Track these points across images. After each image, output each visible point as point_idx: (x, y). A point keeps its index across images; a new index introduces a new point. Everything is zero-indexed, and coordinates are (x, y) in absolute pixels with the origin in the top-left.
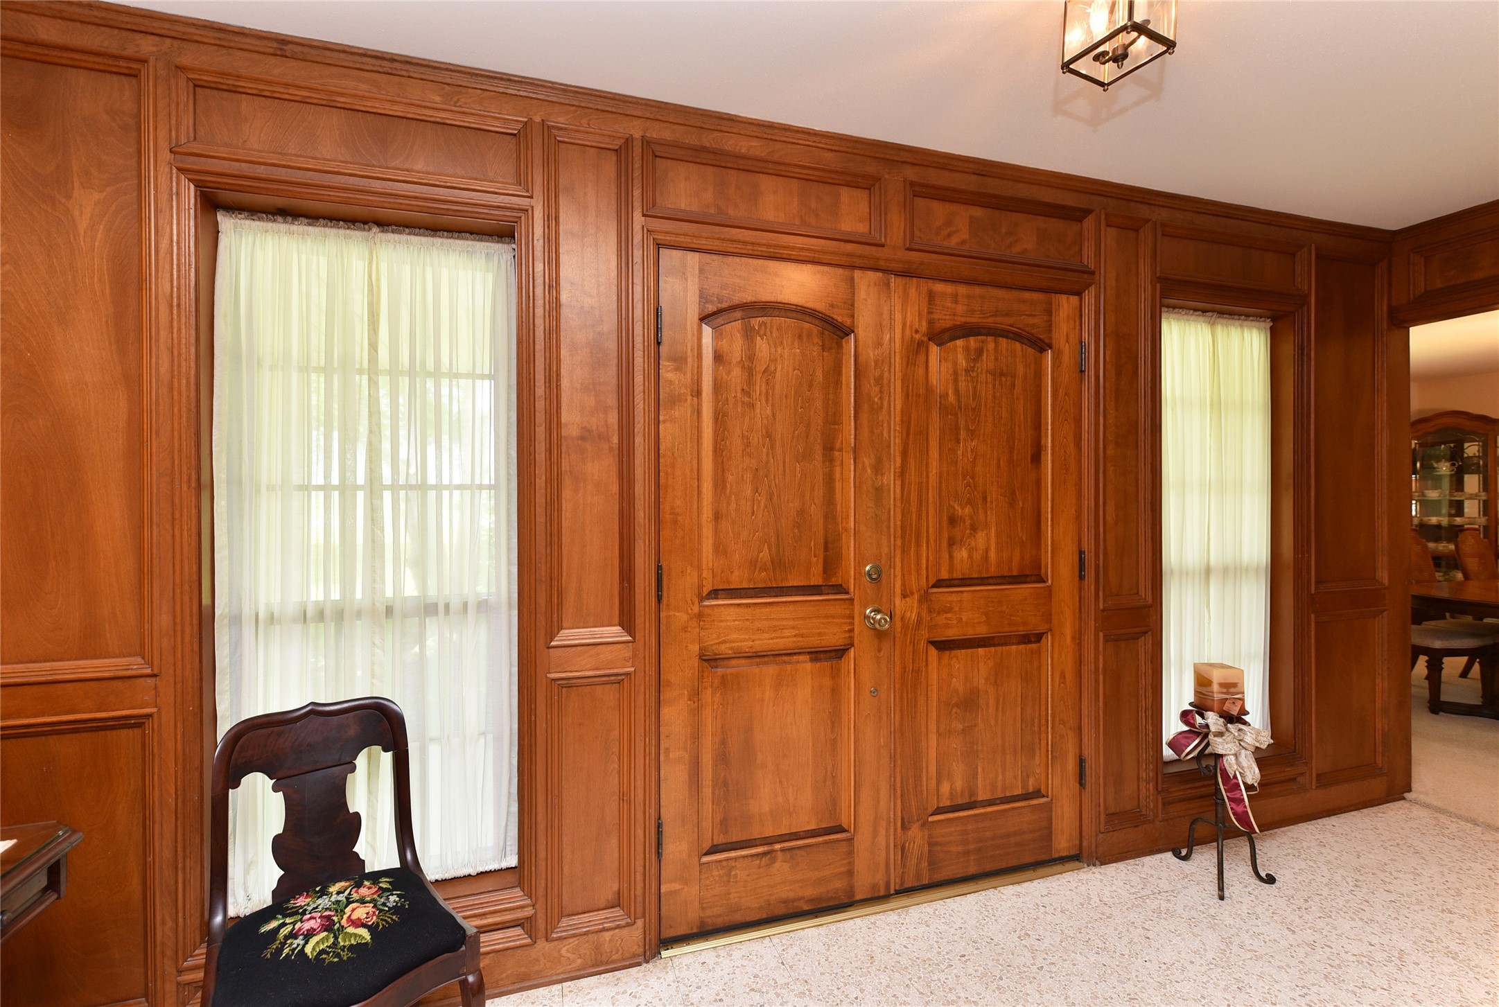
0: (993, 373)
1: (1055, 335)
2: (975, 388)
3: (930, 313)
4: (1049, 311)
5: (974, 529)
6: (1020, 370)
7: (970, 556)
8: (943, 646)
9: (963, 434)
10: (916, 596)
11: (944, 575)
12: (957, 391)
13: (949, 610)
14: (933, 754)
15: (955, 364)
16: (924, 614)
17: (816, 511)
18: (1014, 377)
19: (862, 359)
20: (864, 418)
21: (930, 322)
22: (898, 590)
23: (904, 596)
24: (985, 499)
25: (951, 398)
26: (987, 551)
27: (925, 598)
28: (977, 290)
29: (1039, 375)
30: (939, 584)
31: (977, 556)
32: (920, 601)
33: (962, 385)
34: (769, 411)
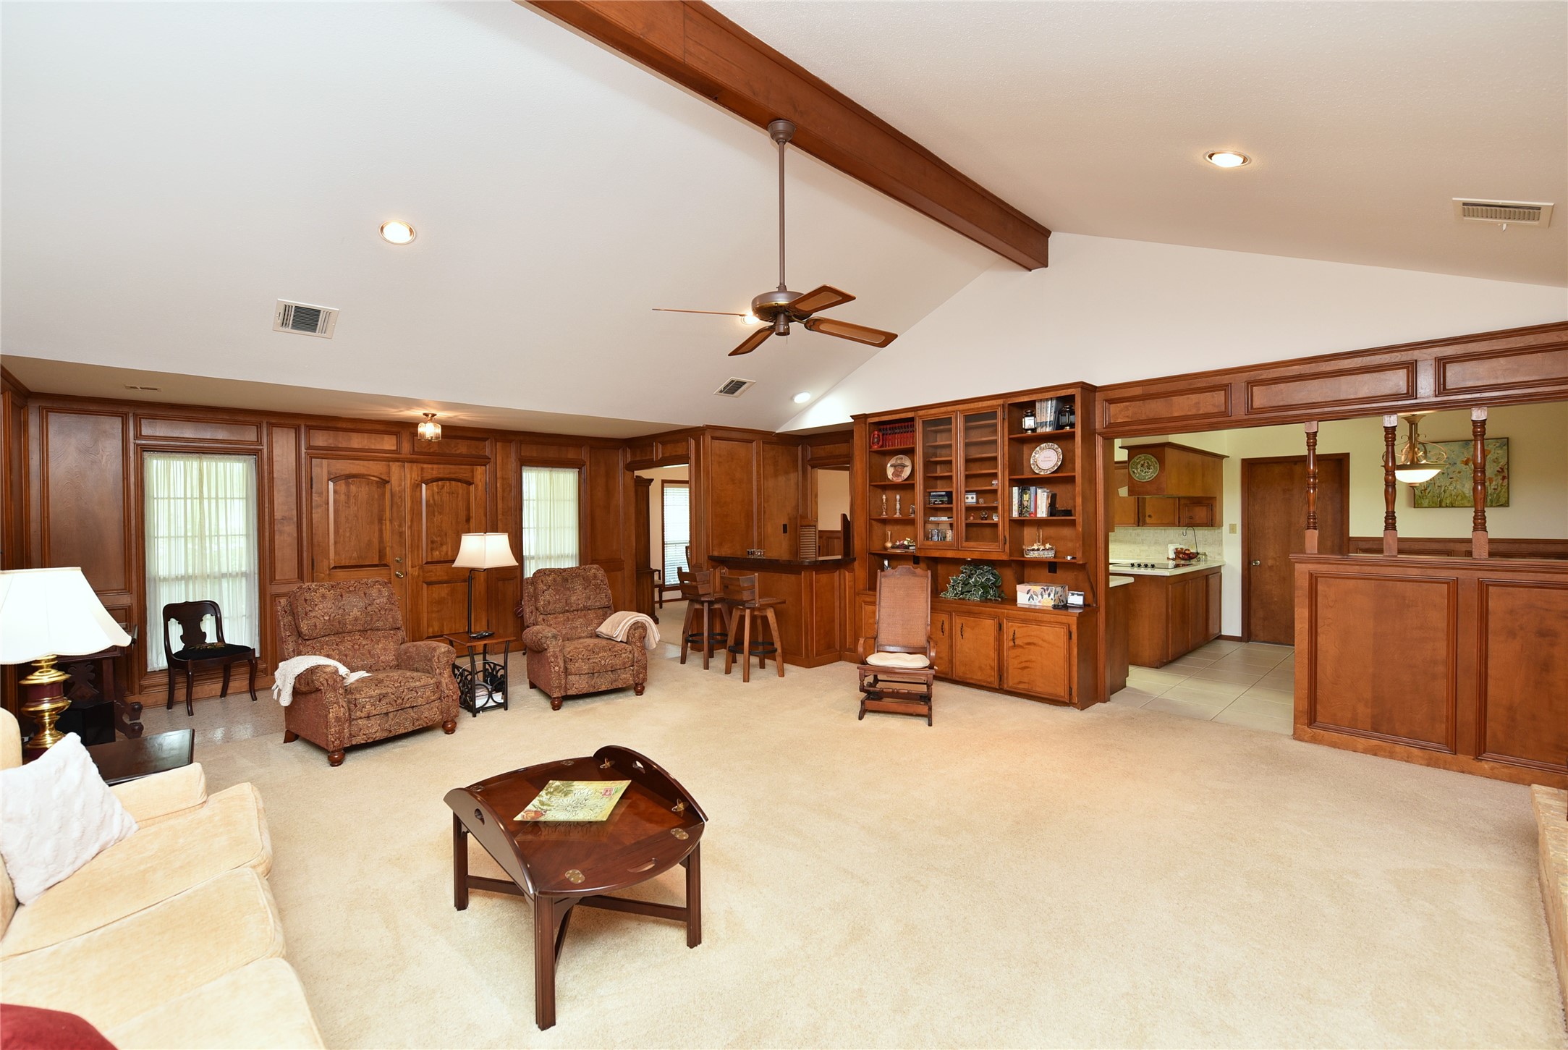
0: (449, 493)
1: (475, 480)
2: (441, 499)
3: (422, 474)
4: (472, 472)
5: (442, 545)
6: (460, 491)
7: (440, 554)
8: (429, 584)
9: (436, 513)
10: (417, 567)
11: (429, 560)
12: (434, 499)
13: (432, 571)
14: (425, 620)
15: (433, 490)
16: (421, 573)
17: (376, 541)
18: (458, 494)
19: (393, 491)
20: (395, 509)
21: (422, 477)
22: (410, 565)
23: (412, 567)
24: (446, 534)
25: (431, 501)
26: (447, 552)
27: (421, 567)
28: (442, 466)
29: (468, 493)
30: (427, 563)
31: (443, 554)
32: (419, 569)
33: (436, 497)
34: (356, 508)
